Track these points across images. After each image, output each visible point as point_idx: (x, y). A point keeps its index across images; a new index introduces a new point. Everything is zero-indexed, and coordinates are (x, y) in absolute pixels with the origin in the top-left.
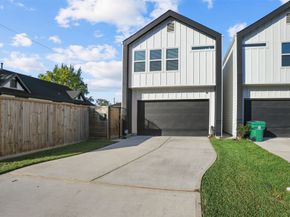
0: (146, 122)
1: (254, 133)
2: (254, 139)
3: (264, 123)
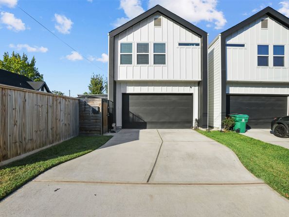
0: (131, 115)
1: (238, 126)
2: (238, 131)
3: (246, 116)
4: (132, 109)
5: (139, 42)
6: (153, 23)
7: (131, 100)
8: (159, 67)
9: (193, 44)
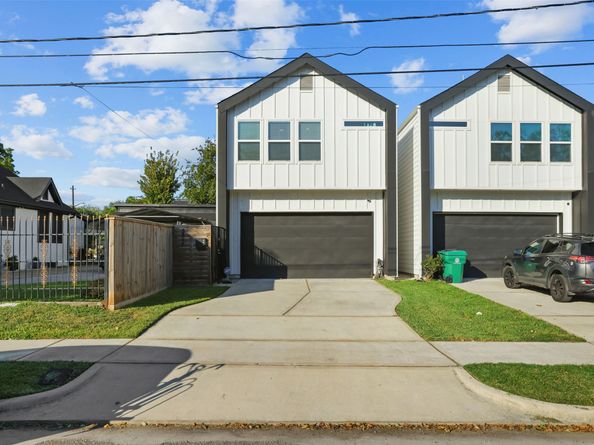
0: (258, 253)
1: (448, 271)
2: (449, 280)
3: (464, 253)
4: (259, 241)
5: (273, 119)
6: (297, 83)
7: (259, 225)
8: (309, 165)
9: (371, 123)
